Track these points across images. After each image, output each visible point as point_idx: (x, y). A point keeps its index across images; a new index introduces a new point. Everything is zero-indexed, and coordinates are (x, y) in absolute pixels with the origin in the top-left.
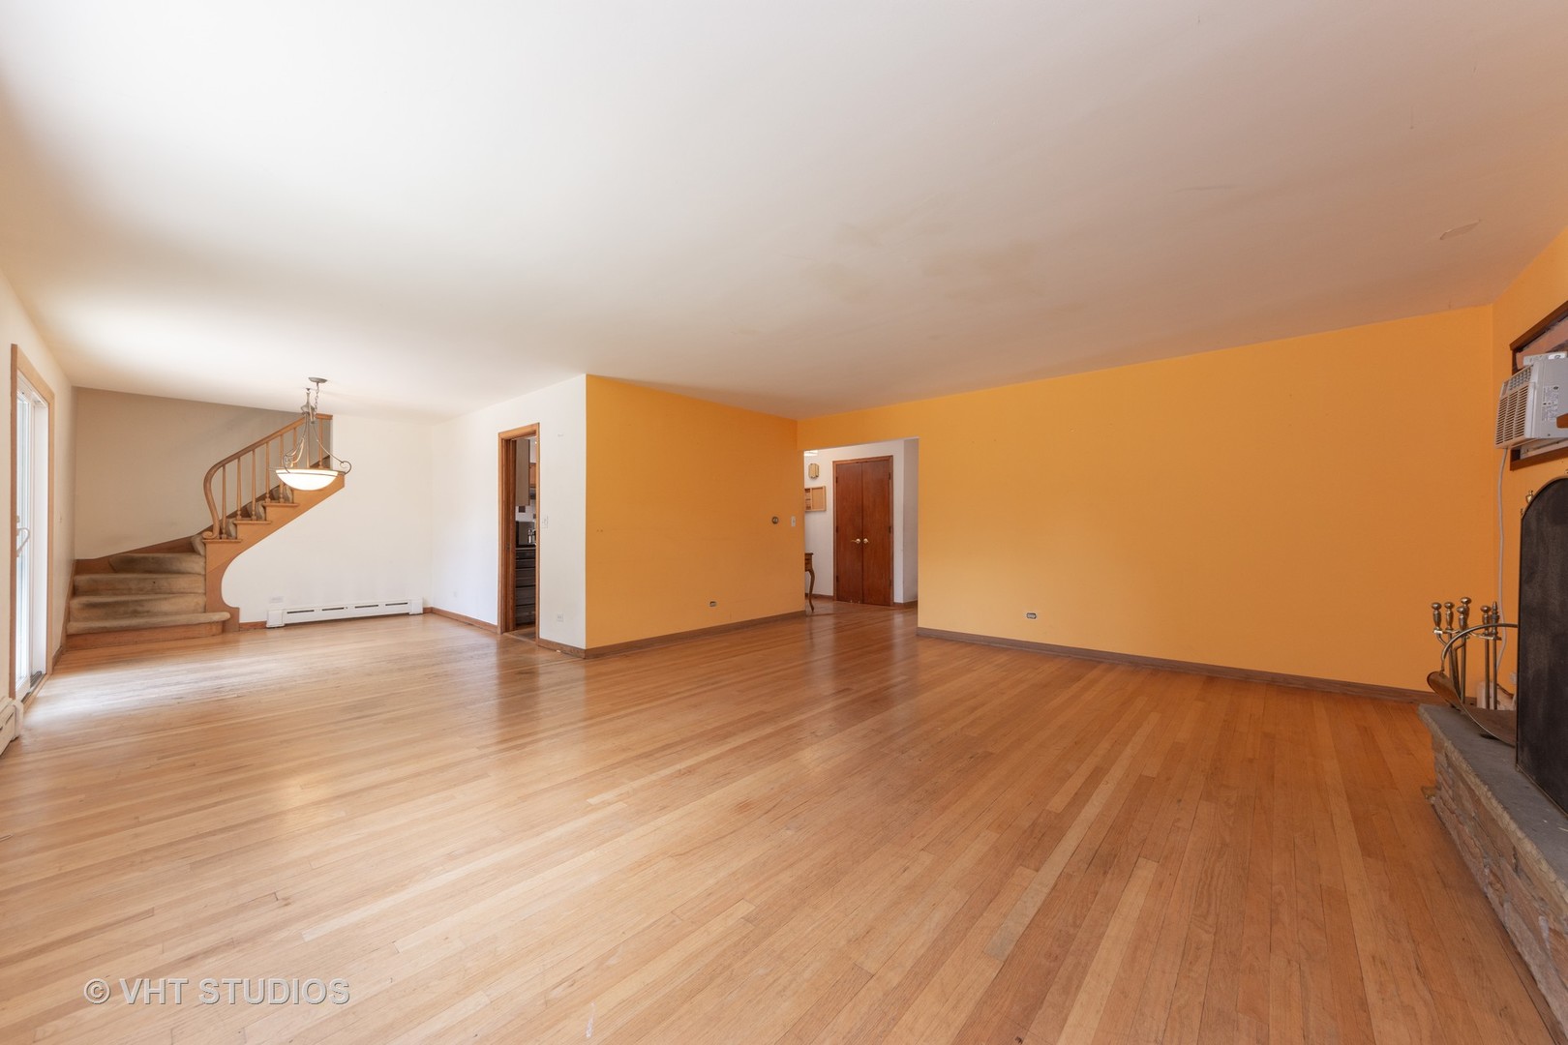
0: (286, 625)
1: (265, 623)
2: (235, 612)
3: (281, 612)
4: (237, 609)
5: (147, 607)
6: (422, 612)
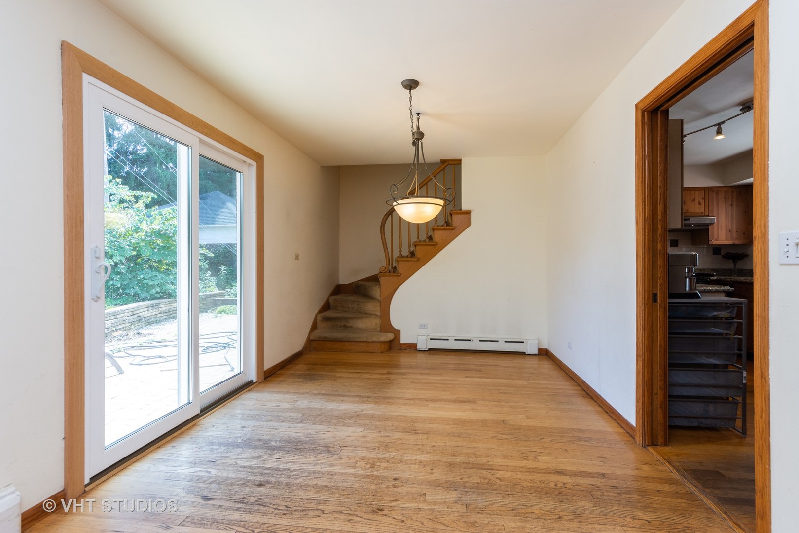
0: (430, 350)
1: (415, 345)
2: (397, 333)
3: (425, 337)
4: (399, 331)
5: (351, 323)
6: (536, 352)
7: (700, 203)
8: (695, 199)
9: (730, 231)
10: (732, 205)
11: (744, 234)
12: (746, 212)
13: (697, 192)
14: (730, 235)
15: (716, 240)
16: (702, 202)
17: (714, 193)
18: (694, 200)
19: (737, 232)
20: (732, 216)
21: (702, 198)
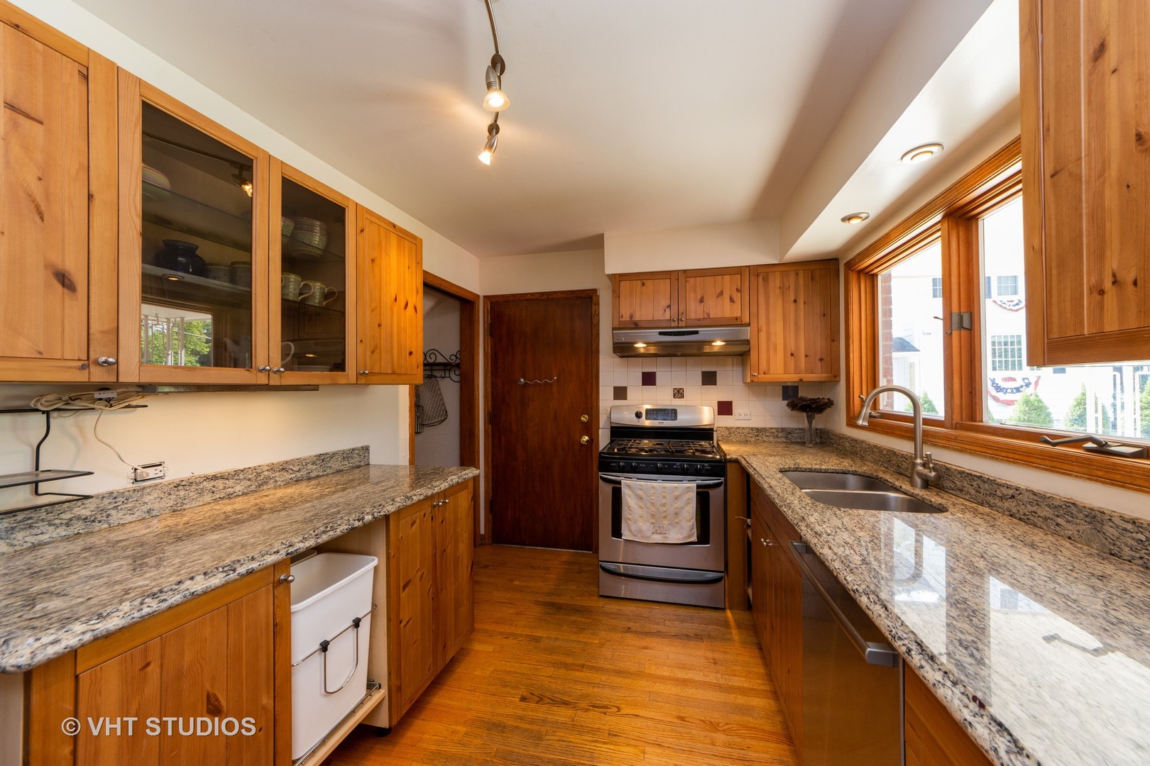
7: (732, 300)
8: (722, 291)
9: (792, 355)
10: (795, 301)
11: (821, 360)
12: (824, 315)
13: (727, 278)
14: (793, 362)
15: (764, 373)
16: (737, 297)
17: (760, 279)
18: (721, 293)
19: (806, 356)
20: (796, 323)
21: (737, 290)
